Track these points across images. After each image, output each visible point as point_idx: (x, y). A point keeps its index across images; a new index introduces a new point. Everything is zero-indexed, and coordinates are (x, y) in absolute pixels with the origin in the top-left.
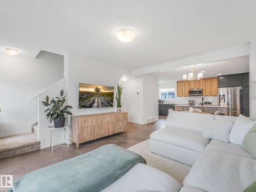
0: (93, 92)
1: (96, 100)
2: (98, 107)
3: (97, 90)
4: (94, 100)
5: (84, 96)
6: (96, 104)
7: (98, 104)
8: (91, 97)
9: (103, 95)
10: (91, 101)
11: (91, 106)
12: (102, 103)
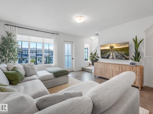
0: (109, 49)
1: (111, 54)
2: (113, 59)
3: (112, 47)
4: (110, 54)
5: (103, 52)
6: (111, 57)
7: (113, 57)
8: (107, 52)
9: (117, 50)
10: (108, 55)
11: (108, 58)
12: (116, 56)
